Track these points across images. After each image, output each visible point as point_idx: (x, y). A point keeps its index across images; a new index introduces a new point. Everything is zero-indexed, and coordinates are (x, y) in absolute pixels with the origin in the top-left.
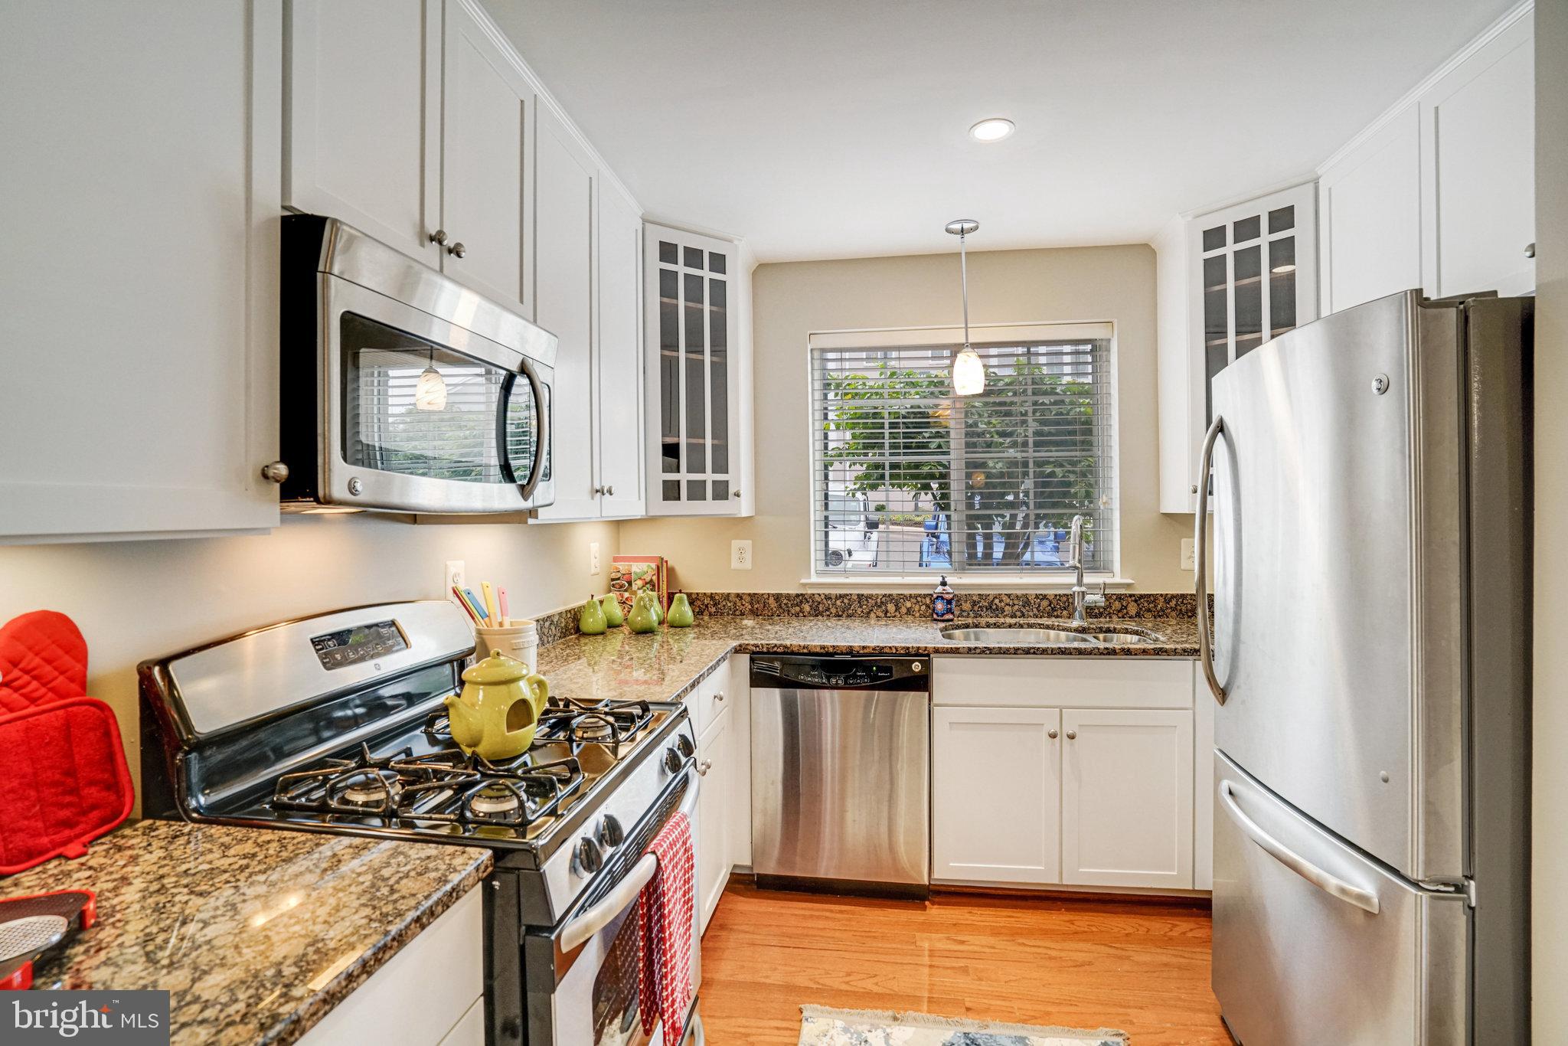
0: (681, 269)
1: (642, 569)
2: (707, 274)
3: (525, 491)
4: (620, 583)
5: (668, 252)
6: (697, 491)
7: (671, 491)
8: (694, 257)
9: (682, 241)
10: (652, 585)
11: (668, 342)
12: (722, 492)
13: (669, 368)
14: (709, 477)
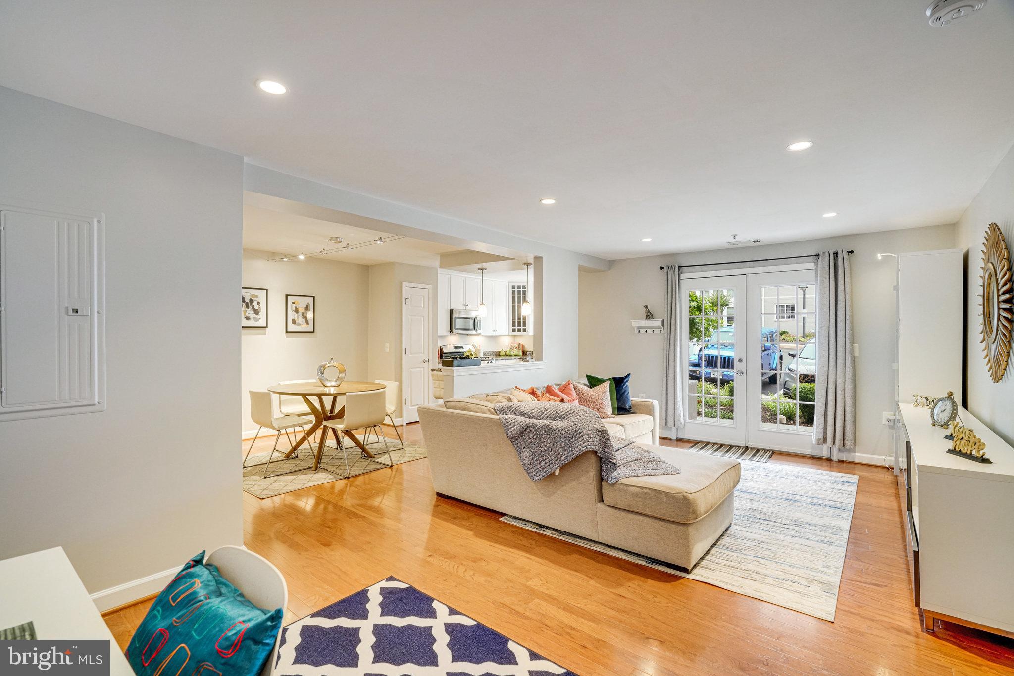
0: (516, 290)
1: (516, 345)
2: (522, 290)
3: (476, 331)
4: (512, 348)
5: (513, 287)
6: (519, 330)
7: (514, 330)
8: (519, 287)
9: (516, 285)
10: (517, 348)
11: (514, 302)
12: (525, 330)
13: (514, 307)
14: (522, 327)
